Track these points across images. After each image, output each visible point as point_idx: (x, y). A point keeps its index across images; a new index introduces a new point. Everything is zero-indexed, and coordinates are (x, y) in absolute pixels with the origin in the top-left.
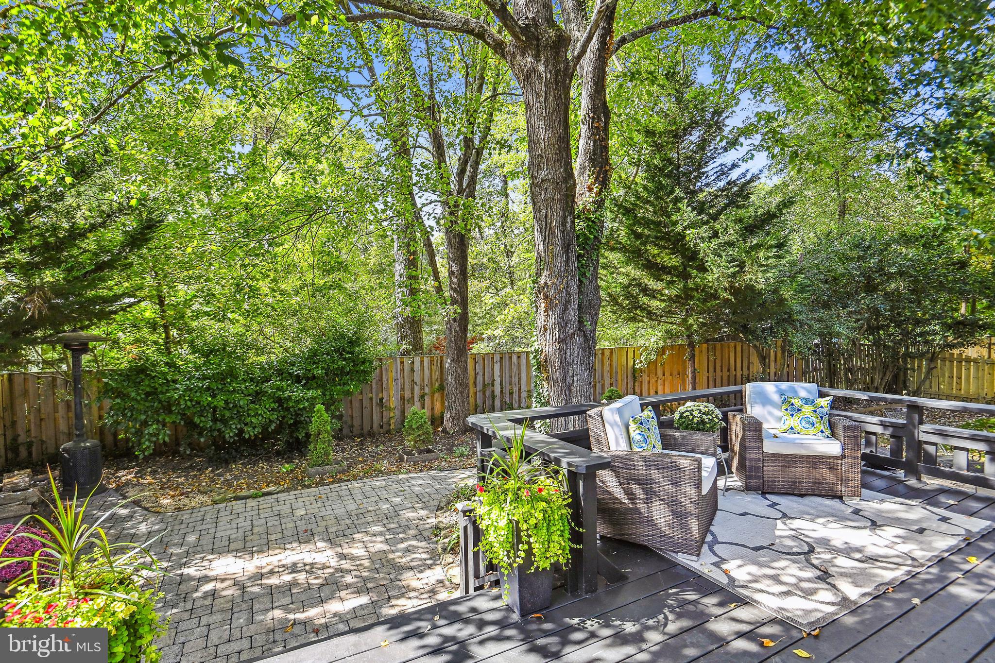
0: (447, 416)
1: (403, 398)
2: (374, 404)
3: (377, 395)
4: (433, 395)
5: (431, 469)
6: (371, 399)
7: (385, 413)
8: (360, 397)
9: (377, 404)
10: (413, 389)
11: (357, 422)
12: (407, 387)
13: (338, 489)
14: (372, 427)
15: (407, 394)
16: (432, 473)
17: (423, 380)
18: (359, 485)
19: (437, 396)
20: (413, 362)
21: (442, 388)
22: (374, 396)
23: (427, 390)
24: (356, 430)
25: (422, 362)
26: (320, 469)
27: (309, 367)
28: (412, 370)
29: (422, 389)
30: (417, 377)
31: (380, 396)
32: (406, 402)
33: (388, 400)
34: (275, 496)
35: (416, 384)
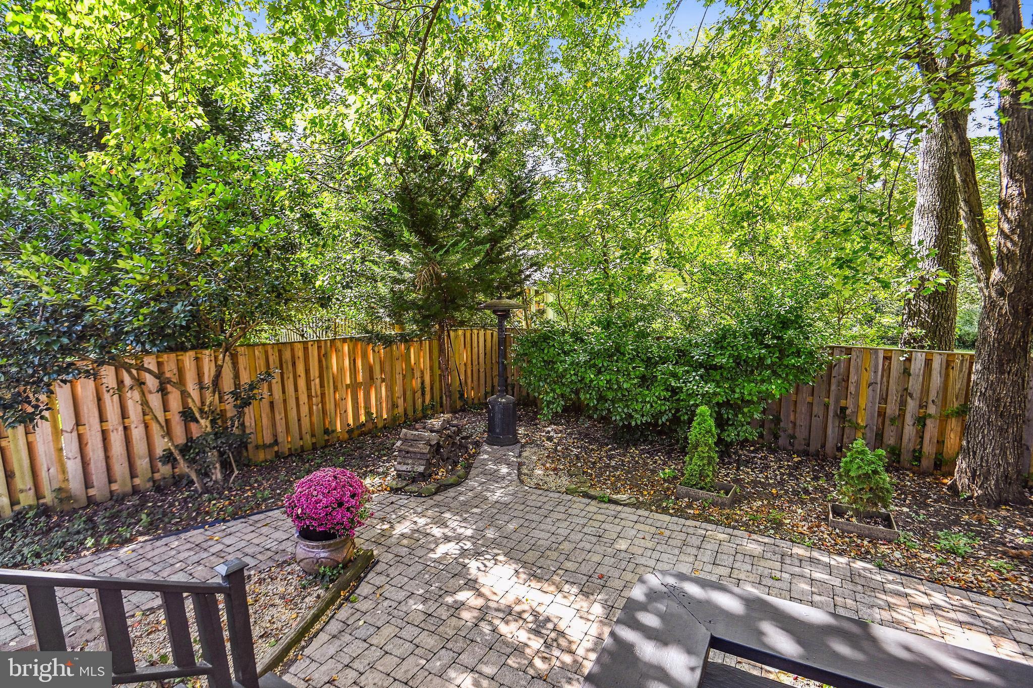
0: (962, 464)
1: (882, 414)
2: (831, 414)
3: (837, 401)
4: (944, 419)
5: (863, 556)
6: (827, 406)
7: (847, 431)
8: (809, 399)
9: (836, 414)
10: (903, 404)
11: (801, 434)
12: (893, 398)
13: (691, 530)
14: (823, 446)
15: (892, 409)
16: (859, 564)
17: (925, 390)
18: (722, 536)
19: (954, 424)
20: (909, 360)
21: (963, 411)
22: (832, 401)
23: (932, 410)
24: (799, 445)
25: (928, 362)
26: (694, 491)
27: (713, 353)
28: (906, 372)
29: (922, 405)
30: (915, 385)
31: (843, 403)
32: (887, 422)
33: (856, 413)
34: (619, 508)
35: (911, 395)
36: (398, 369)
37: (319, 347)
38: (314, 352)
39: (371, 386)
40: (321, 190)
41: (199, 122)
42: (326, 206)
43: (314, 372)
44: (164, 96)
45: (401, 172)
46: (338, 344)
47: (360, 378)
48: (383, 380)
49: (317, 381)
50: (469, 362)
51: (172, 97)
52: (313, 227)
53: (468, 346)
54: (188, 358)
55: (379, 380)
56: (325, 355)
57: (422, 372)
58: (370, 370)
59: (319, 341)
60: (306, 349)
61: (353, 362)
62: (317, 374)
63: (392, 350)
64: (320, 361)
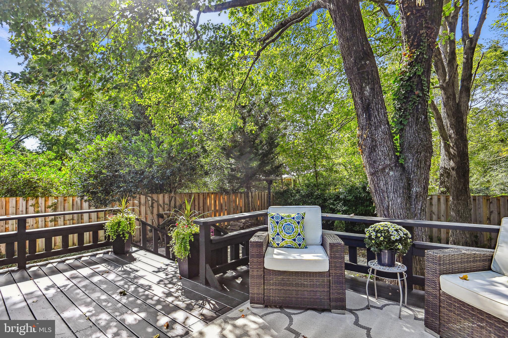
17: (440, 211)
25: (439, 199)
29: (440, 218)
30: (435, 209)
35: (434, 213)
36: (232, 206)
37: (203, 195)
38: (201, 197)
39: (221, 211)
40: (207, 140)
41: (176, 122)
42: (209, 144)
43: (201, 204)
44: (168, 116)
45: (233, 133)
46: (210, 194)
47: (217, 208)
48: (226, 210)
49: (202, 208)
50: (260, 205)
51: (170, 116)
52: (205, 151)
53: (260, 199)
54: (161, 196)
55: (224, 210)
56: (205, 198)
57: (241, 208)
58: (221, 205)
59: (203, 193)
60: (199, 196)
61: (215, 202)
62: (202, 205)
63: (229, 197)
64: (203, 201)
